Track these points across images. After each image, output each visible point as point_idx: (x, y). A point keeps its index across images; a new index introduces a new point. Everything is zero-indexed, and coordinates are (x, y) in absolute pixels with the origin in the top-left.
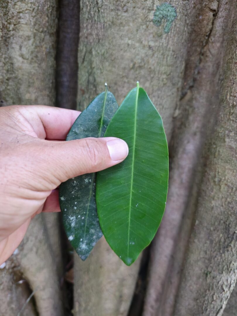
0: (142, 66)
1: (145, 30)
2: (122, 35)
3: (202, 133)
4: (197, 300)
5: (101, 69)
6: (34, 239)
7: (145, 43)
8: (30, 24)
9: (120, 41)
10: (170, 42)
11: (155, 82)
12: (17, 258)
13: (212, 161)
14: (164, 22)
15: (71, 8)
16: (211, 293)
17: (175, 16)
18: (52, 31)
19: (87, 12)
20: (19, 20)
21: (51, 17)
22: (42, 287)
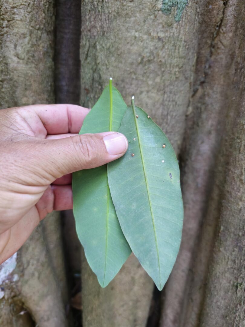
0: (151, 60)
1: (154, 21)
2: (128, 27)
3: (217, 130)
4: (226, 317)
5: (106, 65)
6: (35, 262)
7: (154, 34)
8: (26, 21)
9: (126, 34)
10: (182, 32)
11: (167, 76)
12: (17, 286)
13: (237, 158)
14: (174, 10)
15: (68, 7)
16: (243, 308)
17: (186, 3)
18: (50, 29)
19: (89, 3)
20: (13, 16)
21: (48, 13)
22: (46, 318)
